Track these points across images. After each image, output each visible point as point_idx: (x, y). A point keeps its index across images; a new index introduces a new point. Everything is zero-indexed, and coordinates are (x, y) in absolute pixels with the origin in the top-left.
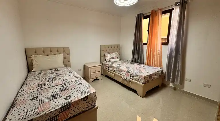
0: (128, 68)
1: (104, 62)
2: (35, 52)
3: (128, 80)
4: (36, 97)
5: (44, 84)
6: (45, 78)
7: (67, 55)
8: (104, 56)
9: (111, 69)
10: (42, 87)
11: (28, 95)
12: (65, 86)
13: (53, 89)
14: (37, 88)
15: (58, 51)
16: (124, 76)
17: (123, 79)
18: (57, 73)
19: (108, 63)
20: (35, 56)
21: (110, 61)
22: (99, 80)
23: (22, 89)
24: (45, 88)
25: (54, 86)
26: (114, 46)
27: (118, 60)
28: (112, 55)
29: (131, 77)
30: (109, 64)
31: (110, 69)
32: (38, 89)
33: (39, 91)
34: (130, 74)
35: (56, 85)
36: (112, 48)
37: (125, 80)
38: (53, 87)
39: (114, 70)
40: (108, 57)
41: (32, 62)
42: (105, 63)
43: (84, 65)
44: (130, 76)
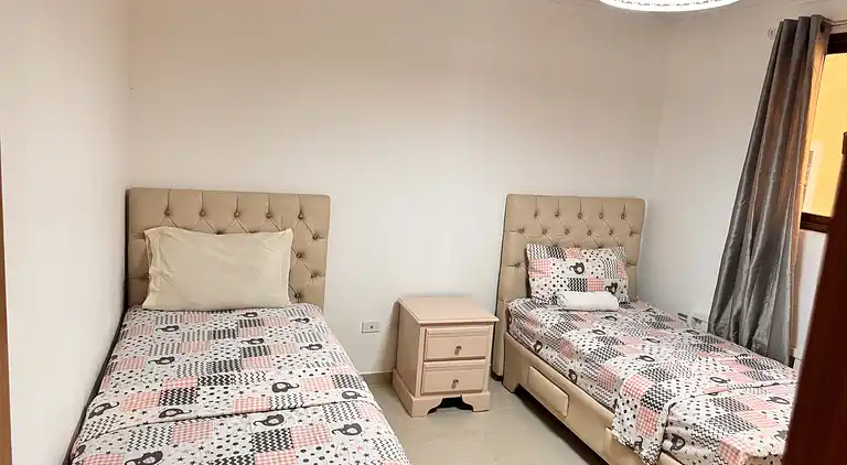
0: (660, 375)
1: (518, 304)
2: (168, 209)
3: (644, 453)
4: (154, 455)
5: (189, 395)
6: (193, 361)
7: (315, 238)
8: (523, 268)
9: (556, 355)
10: (180, 407)
11: (127, 436)
12: (279, 427)
13: (224, 431)
14: (162, 409)
15: (269, 216)
16: (628, 423)
17: (615, 440)
18: (251, 342)
19: (537, 314)
20: (162, 233)
21: (554, 299)
22: (469, 408)
23: (99, 400)
24: (193, 415)
25: (231, 415)
26: (602, 206)
27: (610, 301)
28: (579, 268)
29: (665, 437)
30: (546, 319)
31: (546, 352)
32: (163, 415)
33: (167, 426)
34: (663, 417)
35: (239, 410)
36: (580, 216)
37: (630, 447)
38: (225, 416)
39: (571, 366)
40: (551, 274)
41: (146, 259)
42: (523, 310)
43: (398, 308)
44: (661, 430)
